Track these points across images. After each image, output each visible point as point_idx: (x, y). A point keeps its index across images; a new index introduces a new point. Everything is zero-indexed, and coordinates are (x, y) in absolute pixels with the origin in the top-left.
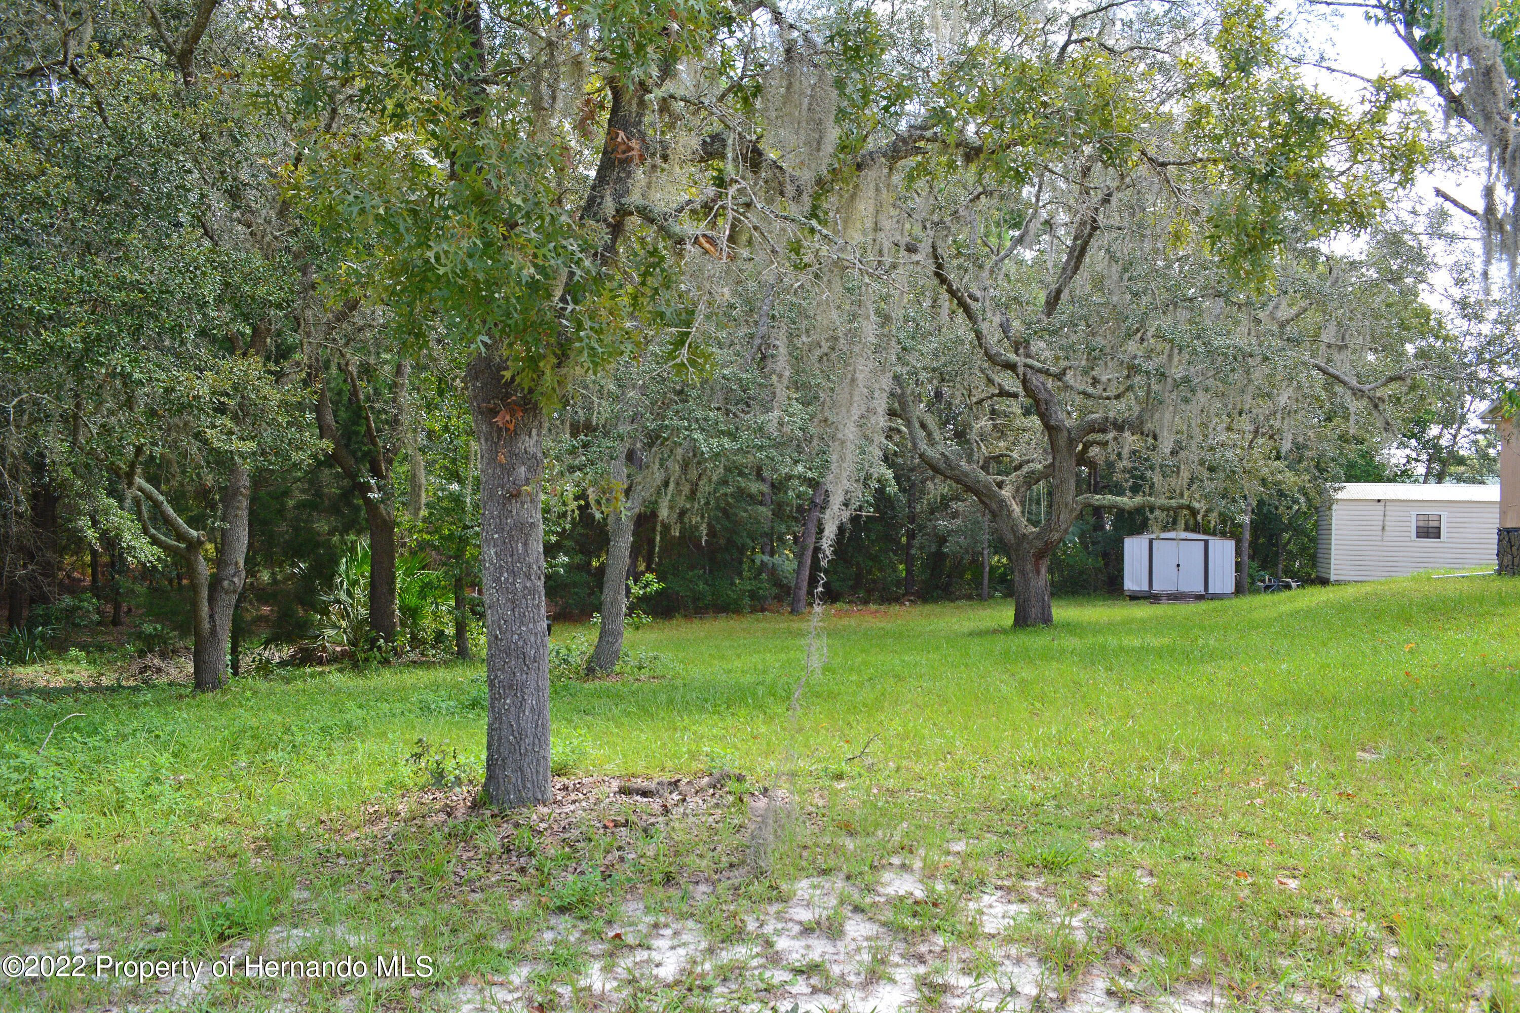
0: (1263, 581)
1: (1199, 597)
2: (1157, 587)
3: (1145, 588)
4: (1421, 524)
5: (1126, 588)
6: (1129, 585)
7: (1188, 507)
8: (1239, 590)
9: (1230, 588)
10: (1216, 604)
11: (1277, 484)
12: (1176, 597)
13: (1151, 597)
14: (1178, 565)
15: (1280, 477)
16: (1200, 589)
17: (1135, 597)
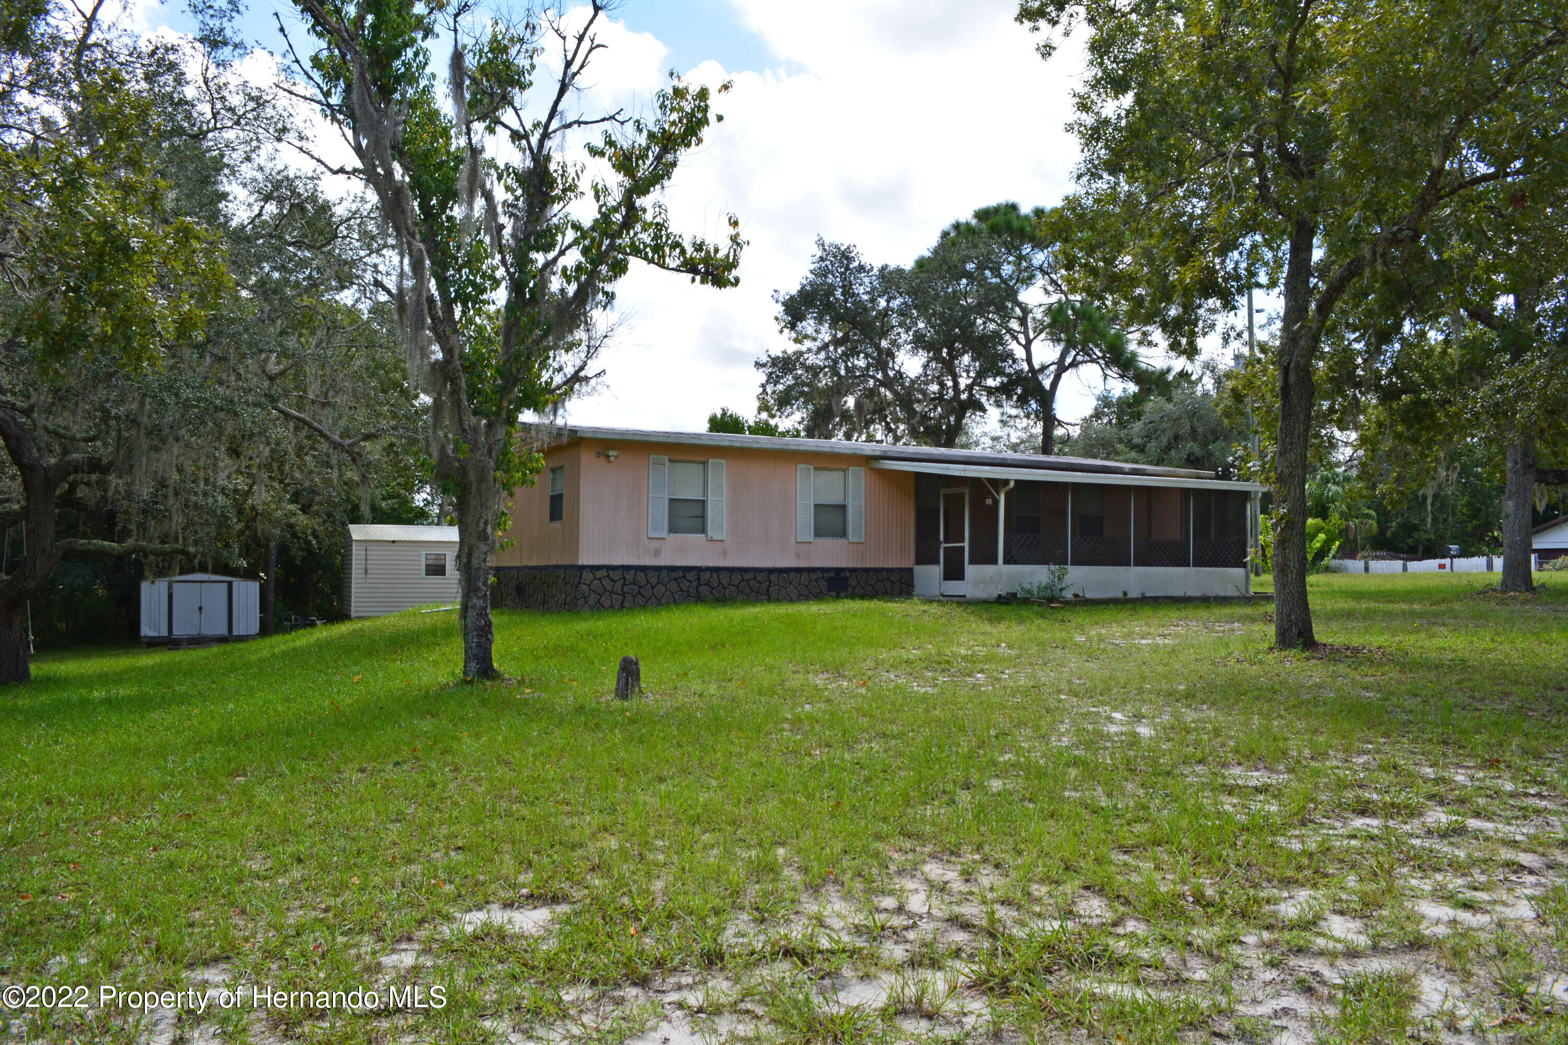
0: (290, 620)
1: (222, 640)
2: (177, 632)
3: (164, 633)
4: (431, 562)
5: (143, 634)
6: (146, 631)
7: (183, 552)
8: (266, 630)
9: (255, 628)
10: (241, 645)
11: (291, 526)
12: (198, 641)
13: (170, 643)
14: (200, 608)
15: (293, 520)
16: (223, 631)
17: (154, 644)
